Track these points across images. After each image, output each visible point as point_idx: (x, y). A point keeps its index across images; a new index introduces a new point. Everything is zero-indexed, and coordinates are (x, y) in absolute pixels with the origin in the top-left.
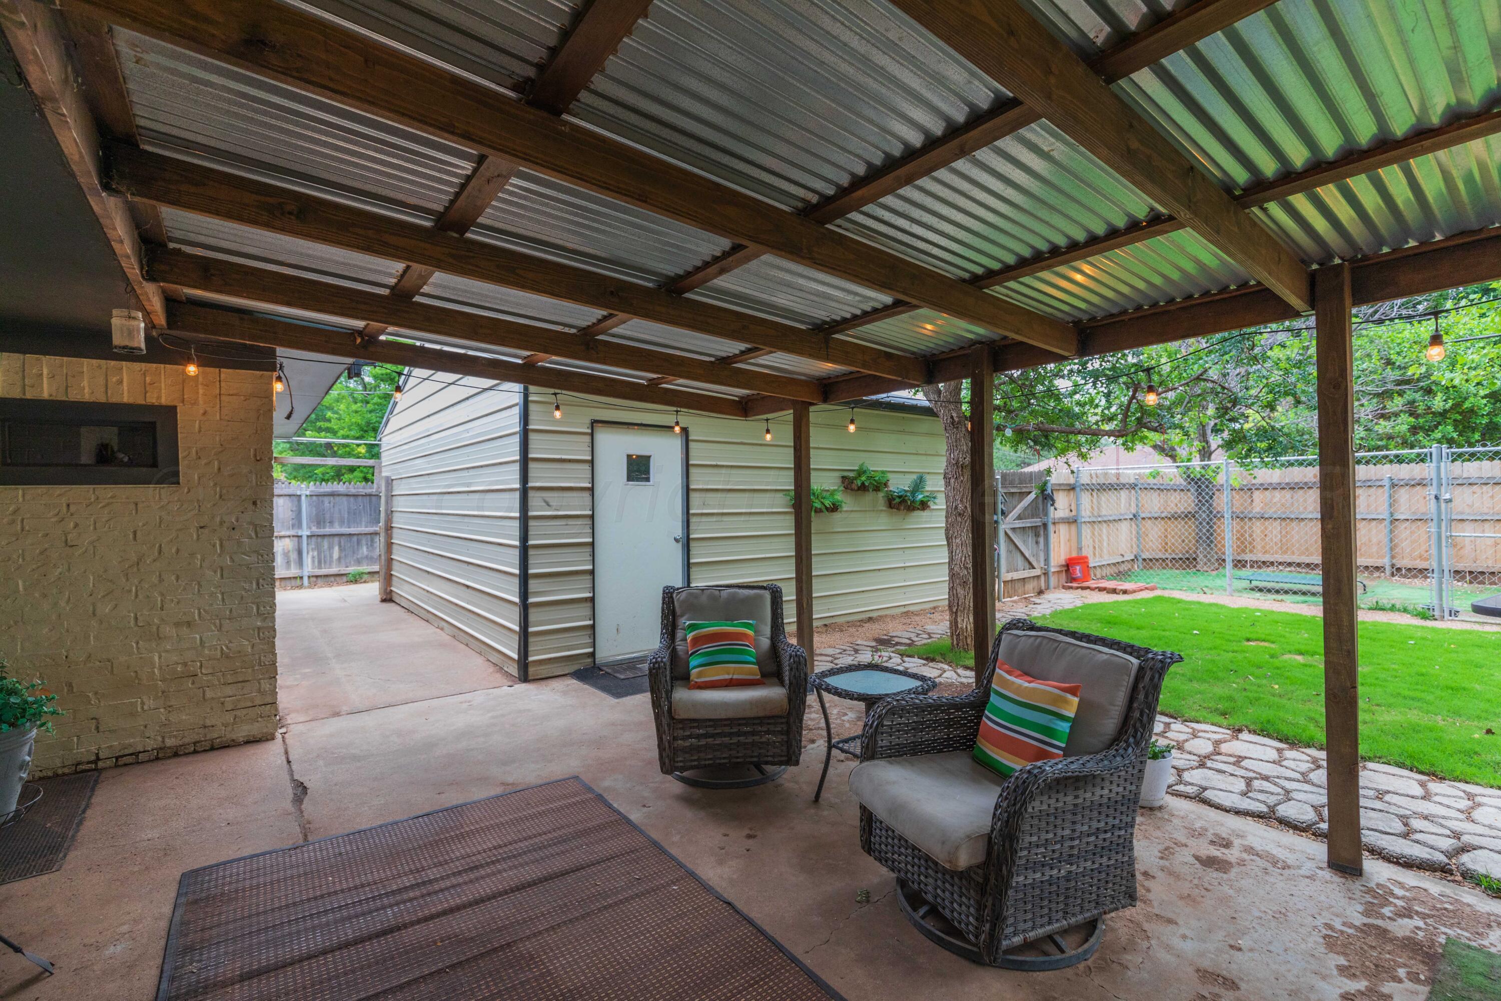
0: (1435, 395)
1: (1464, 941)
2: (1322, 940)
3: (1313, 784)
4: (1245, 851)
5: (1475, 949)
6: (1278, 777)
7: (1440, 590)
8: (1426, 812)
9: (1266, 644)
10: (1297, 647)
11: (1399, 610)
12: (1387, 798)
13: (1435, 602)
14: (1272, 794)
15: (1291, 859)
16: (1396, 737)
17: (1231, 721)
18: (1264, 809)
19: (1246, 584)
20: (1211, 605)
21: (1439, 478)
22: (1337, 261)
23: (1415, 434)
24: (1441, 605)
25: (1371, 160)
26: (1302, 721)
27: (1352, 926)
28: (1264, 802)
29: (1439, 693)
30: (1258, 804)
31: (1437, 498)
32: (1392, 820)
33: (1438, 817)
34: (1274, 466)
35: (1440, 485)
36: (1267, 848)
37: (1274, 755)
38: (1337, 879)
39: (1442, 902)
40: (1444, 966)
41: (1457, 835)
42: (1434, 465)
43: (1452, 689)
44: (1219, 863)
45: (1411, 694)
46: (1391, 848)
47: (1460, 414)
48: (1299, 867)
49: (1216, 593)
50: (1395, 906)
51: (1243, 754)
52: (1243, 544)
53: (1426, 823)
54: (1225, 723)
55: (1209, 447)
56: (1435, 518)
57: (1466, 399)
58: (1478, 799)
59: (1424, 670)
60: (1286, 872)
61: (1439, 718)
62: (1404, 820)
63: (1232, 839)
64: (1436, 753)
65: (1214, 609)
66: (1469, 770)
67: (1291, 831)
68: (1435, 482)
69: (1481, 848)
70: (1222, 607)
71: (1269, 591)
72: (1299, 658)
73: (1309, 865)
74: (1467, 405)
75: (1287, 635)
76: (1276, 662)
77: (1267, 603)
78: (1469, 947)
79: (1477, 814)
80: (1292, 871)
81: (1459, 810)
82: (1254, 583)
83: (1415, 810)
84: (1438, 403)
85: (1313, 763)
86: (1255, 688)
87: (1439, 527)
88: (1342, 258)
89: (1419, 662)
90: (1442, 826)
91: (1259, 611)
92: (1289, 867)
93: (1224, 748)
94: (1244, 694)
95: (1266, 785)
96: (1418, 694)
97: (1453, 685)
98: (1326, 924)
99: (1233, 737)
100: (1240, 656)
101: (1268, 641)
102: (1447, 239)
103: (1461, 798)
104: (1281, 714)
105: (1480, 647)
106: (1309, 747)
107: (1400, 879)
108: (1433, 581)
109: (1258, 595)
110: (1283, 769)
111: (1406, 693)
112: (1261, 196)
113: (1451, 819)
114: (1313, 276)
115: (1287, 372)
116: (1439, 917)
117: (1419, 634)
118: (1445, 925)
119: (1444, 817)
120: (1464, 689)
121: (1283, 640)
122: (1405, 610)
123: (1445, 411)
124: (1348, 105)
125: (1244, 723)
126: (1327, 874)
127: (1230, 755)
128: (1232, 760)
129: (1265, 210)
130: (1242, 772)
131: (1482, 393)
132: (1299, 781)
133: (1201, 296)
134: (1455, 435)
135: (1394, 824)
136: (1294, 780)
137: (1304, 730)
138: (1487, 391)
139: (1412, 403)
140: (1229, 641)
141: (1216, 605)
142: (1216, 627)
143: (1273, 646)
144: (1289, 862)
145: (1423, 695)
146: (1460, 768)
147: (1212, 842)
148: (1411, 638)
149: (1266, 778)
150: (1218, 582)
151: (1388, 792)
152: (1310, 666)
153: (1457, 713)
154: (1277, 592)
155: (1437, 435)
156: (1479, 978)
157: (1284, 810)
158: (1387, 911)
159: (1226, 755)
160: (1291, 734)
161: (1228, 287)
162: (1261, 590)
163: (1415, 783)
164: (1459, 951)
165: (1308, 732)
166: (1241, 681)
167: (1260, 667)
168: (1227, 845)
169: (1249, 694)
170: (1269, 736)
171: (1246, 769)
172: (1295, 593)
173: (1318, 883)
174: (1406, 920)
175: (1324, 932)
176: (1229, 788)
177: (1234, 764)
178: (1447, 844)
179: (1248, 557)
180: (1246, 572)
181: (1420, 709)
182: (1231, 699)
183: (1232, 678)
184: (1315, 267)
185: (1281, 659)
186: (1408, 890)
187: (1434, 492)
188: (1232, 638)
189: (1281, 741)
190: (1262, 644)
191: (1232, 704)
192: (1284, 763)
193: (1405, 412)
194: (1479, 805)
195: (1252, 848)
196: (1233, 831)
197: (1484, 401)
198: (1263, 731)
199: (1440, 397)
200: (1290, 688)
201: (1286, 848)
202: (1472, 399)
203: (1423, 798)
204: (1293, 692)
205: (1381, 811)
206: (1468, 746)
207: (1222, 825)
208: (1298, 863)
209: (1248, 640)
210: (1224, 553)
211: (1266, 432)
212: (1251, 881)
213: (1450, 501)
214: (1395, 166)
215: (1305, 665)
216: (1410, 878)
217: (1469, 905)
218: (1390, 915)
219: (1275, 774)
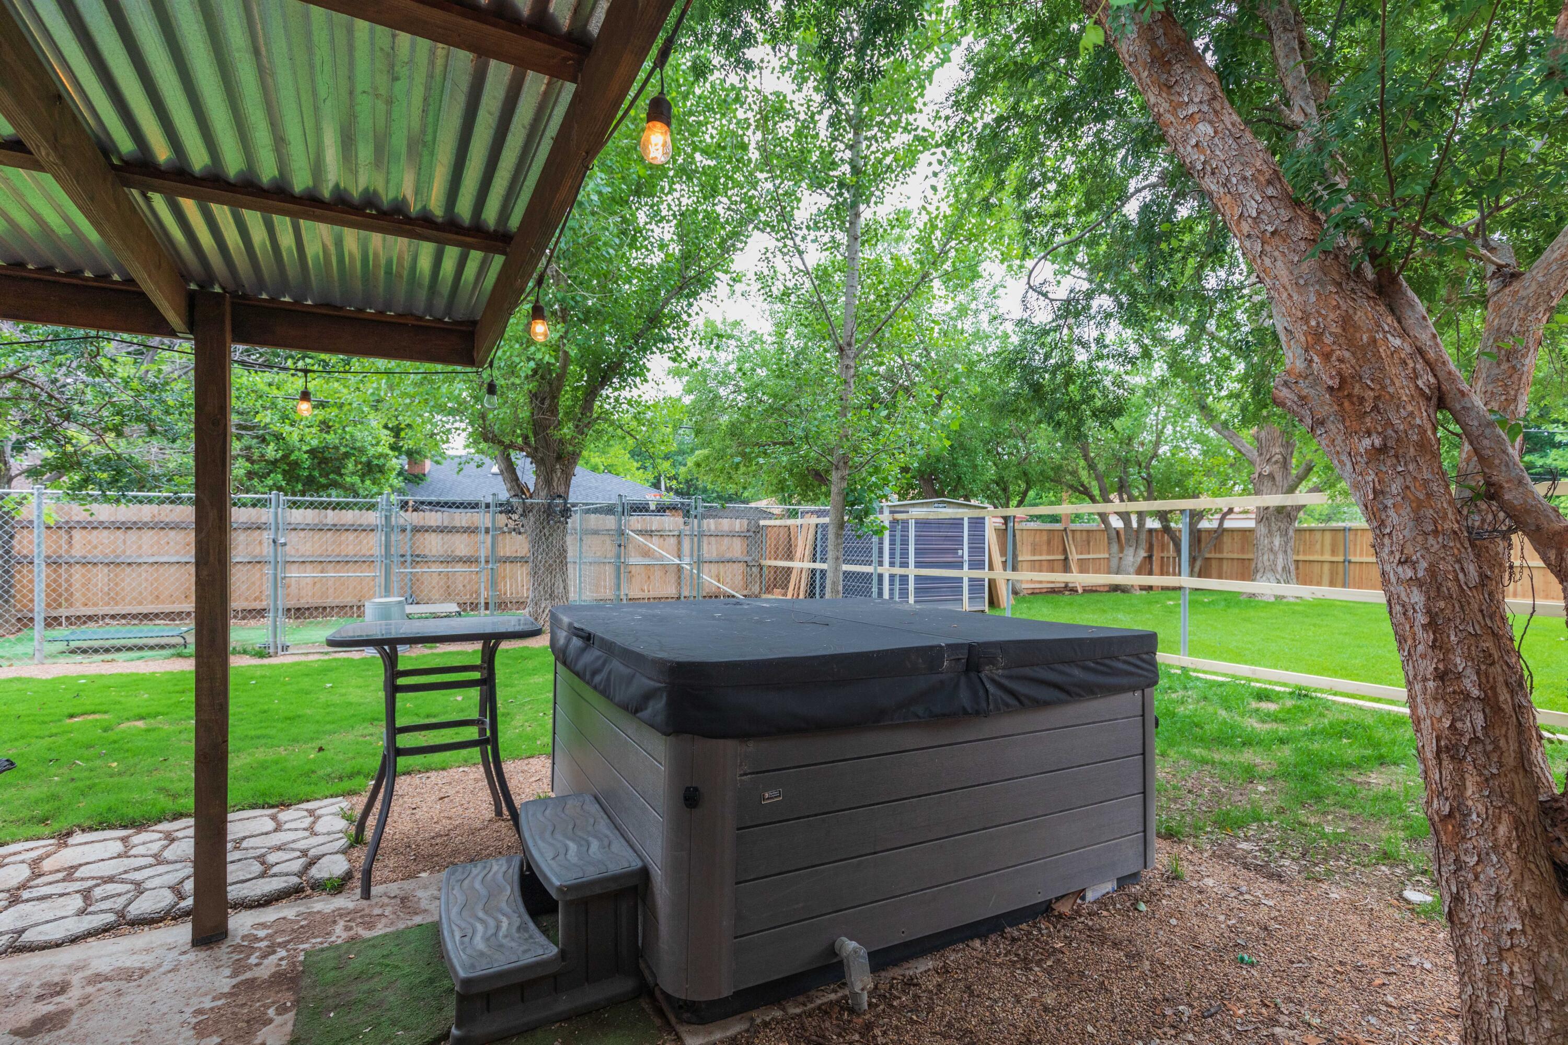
0: (268, 444)
1: (319, 947)
2: (192, 1032)
3: (168, 863)
4: (89, 983)
5: (327, 948)
6: (126, 872)
7: (275, 627)
8: (279, 843)
9: (97, 716)
10: (137, 711)
11: (239, 653)
12: (245, 844)
13: (271, 640)
14: (119, 895)
15: (147, 960)
16: (248, 780)
17: (56, 826)
18: (111, 918)
19: (62, 646)
20: (11, 680)
21: (277, 523)
22: (217, 289)
23: (250, 479)
24: (275, 642)
25: (270, 202)
26: (150, 795)
27: (224, 995)
28: (111, 910)
29: (280, 725)
30: (103, 916)
31: (274, 541)
32: (251, 865)
33: (289, 843)
34: (118, 501)
35: (277, 529)
36: (119, 964)
37: (118, 847)
38: (203, 954)
39: (299, 921)
40: (306, 981)
41: (304, 853)
42: (272, 510)
43: (290, 719)
44: (51, 1019)
45: (259, 732)
46: (252, 894)
47: (288, 464)
48: (160, 966)
49: (17, 663)
50: (260, 949)
51: (75, 863)
52: (56, 596)
53: (280, 853)
54: (47, 831)
55: (8, 470)
56: (272, 560)
57: (292, 452)
58: (318, 812)
59: (266, 707)
60: (144, 981)
61: (282, 749)
62: (261, 859)
63: (68, 977)
64: (283, 784)
65: (15, 686)
66: (308, 789)
67: (146, 929)
68: (273, 527)
69: (324, 855)
70: (30, 680)
71: (96, 651)
72: (140, 724)
73: (174, 954)
74: (293, 457)
75: (123, 700)
76: (111, 735)
77: (94, 666)
78: (322, 950)
79: (318, 828)
80: (152, 974)
81: (304, 829)
82: (73, 645)
83: (268, 845)
84: (271, 451)
85: (166, 839)
86: (86, 774)
87: (276, 569)
88: (223, 288)
89: (261, 700)
90: (293, 850)
91: (84, 677)
92: (147, 972)
93: (47, 865)
94: (72, 785)
95: (111, 888)
96: (263, 732)
97: (291, 715)
98: (195, 1012)
99: (59, 846)
100: (60, 740)
101: (99, 712)
102: (315, 306)
103: (305, 817)
104: (124, 795)
105: (307, 675)
106: (160, 822)
107: (262, 920)
108: (268, 621)
109: (79, 658)
110: (132, 859)
111: (253, 733)
112: (149, 180)
113: (298, 840)
114: (191, 296)
115: (138, 394)
116: (297, 937)
117: (258, 673)
118: (302, 942)
119: (294, 841)
120: (299, 716)
121: (118, 707)
122: (245, 652)
123: (276, 461)
124: (257, 134)
125: (76, 822)
126: (192, 956)
127: (58, 871)
128: (60, 876)
129: (148, 200)
130: (77, 886)
131: (305, 448)
132: (151, 866)
133: (38, 270)
134: (283, 483)
135: (253, 868)
136: (145, 867)
137: (154, 805)
138: (308, 448)
139: (249, 448)
140: (44, 723)
141: (19, 679)
142: (20, 708)
143: (106, 717)
144: (147, 966)
145: (267, 731)
146: (304, 790)
147: (40, 998)
148: (252, 678)
149: (111, 880)
150: (20, 649)
151: (245, 838)
152: (154, 730)
153: (295, 740)
154: (107, 651)
155: (270, 482)
156: (332, 973)
157: (137, 909)
158: (253, 960)
159: (51, 873)
160: (137, 815)
161: (82, 272)
162: (84, 651)
163: (267, 819)
164: (315, 959)
165: (158, 807)
166: (65, 770)
167: (89, 747)
168: (62, 988)
169: (80, 784)
170: (111, 827)
171: (82, 879)
172: (130, 649)
173: (183, 970)
174: (271, 957)
175: (194, 1020)
176: (59, 914)
177: (64, 880)
178: (297, 865)
179: (63, 612)
180: (62, 632)
181: (265, 744)
182: (55, 797)
183: (53, 770)
184: (193, 286)
185: (117, 730)
186: (269, 927)
187: (272, 537)
188: (46, 719)
189: (125, 827)
190: (91, 717)
191: (57, 803)
192: (132, 852)
193: (243, 456)
194: (319, 817)
195: (98, 975)
196: (69, 967)
197: (306, 456)
198: (103, 824)
199: (272, 446)
200: (131, 762)
201: (141, 951)
202: (296, 453)
203: (275, 830)
204: (135, 765)
205: (239, 860)
206: (307, 767)
207: (52, 967)
208: (158, 961)
209: (71, 716)
210: (31, 611)
211: (110, 460)
212: (101, 1016)
213: (284, 544)
214: (288, 219)
215: (148, 731)
216: (270, 915)
217: (319, 912)
218: (256, 961)
219: (121, 870)
